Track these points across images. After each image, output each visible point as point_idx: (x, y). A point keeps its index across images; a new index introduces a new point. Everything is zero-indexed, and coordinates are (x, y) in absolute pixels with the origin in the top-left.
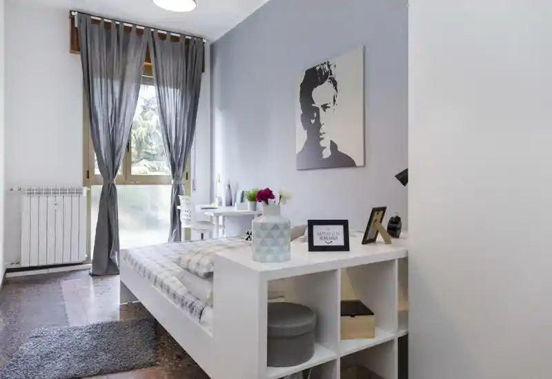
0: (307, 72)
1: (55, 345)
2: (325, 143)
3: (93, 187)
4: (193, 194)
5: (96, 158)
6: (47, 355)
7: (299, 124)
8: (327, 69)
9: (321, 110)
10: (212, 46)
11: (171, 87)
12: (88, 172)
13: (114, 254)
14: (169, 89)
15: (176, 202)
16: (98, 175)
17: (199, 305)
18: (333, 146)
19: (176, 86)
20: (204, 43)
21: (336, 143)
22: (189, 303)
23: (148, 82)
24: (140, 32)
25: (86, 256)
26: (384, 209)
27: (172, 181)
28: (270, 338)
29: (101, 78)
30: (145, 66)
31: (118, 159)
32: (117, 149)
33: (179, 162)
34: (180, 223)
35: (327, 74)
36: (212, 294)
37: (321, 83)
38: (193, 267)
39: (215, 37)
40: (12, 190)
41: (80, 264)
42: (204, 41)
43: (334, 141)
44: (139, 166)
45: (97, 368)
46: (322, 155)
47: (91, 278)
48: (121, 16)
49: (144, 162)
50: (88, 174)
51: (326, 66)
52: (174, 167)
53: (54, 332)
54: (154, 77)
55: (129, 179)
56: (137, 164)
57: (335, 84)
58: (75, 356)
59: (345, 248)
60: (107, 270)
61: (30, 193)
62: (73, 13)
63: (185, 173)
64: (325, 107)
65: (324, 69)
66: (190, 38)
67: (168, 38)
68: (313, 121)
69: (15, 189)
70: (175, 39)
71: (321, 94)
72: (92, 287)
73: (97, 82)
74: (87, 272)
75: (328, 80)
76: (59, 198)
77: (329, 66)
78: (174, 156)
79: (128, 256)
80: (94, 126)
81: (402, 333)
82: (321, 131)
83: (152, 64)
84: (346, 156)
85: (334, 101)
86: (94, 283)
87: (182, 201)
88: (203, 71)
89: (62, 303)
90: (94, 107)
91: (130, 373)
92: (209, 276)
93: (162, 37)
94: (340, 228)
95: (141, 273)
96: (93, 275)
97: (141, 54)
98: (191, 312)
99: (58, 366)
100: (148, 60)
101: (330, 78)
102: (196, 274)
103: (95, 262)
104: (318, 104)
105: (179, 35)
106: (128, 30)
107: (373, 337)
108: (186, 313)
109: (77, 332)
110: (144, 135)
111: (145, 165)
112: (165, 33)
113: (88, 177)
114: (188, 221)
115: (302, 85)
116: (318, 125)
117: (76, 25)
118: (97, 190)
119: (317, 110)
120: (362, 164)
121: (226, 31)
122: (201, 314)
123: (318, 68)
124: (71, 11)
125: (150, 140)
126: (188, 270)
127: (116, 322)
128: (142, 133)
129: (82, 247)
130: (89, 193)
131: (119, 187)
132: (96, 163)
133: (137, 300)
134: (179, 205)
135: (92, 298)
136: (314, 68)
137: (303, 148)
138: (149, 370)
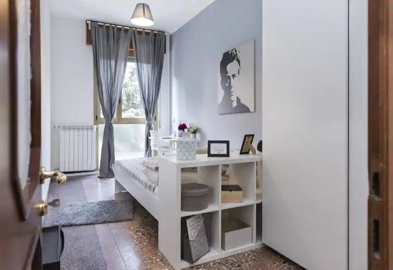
0: (224, 54)
1: (81, 209)
2: (234, 98)
3: (99, 125)
4: (159, 130)
5: (101, 107)
6: (77, 214)
7: (220, 87)
8: (235, 53)
9: (232, 77)
10: (171, 37)
11: (145, 63)
12: (97, 116)
13: (112, 165)
14: (144, 65)
15: (148, 135)
16: (102, 118)
17: (153, 185)
18: (238, 100)
19: (148, 63)
20: (165, 35)
21: (240, 98)
22: (149, 185)
23: (132, 60)
24: (126, 31)
25: (96, 167)
26: (253, 136)
27: (146, 122)
28: (182, 197)
29: (104, 59)
30: (130, 51)
31: (114, 108)
32: (113, 102)
33: (150, 110)
34: (151, 147)
35: (235, 56)
36: (158, 178)
37: (232, 62)
38: (150, 166)
39: (172, 32)
40: (54, 127)
41: (93, 171)
42: (166, 34)
43: (239, 97)
44: (128, 112)
45: (103, 220)
46: (232, 105)
47: (99, 179)
48: (116, 22)
49: (131, 109)
50: (96, 118)
51: (234, 51)
52: (147, 113)
53: (80, 204)
54: (135, 57)
55: (121, 121)
56: (127, 111)
57: (239, 62)
58: (91, 215)
59: (227, 155)
60: (108, 174)
61: (64, 128)
62: (88, 22)
63: (154, 116)
64: (234, 76)
65: (233, 53)
66: (157, 32)
67: (144, 33)
68: (227, 85)
69: (57, 126)
70: (147, 34)
71: (232, 68)
72: (99, 183)
73: (101, 62)
74: (97, 176)
75: (235, 60)
76: (81, 132)
77: (236, 51)
78: (147, 106)
79: (119, 164)
80: (100, 88)
81: (259, 202)
82: (231, 90)
83: (134, 49)
84: (245, 106)
85: (239, 72)
86: (100, 182)
87: (151, 134)
88: (165, 52)
89: (83, 191)
90: (100, 78)
91: (119, 223)
92: (157, 169)
93: (140, 33)
94: (225, 145)
95: (126, 172)
96: (99, 177)
97: (127, 43)
98: (150, 189)
99: (83, 218)
100: (131, 47)
101: (237, 59)
102: (151, 169)
103: (101, 170)
104: (230, 74)
105: (149, 31)
106: (119, 29)
107: (241, 202)
108: (148, 190)
109: (92, 204)
110: (132, 92)
111: (132, 112)
112: (142, 30)
113: (97, 119)
114: (155, 146)
115: (221, 63)
116: (230, 87)
117: (89, 29)
118: (102, 127)
119: (229, 77)
120: (253, 111)
121: (179, 28)
122: (154, 190)
123: (230, 52)
124: (87, 20)
125: (136, 95)
126: (148, 167)
127: (113, 201)
128: (130, 91)
129: (94, 161)
130: (97, 129)
131: (114, 126)
132: (101, 110)
133: (126, 190)
134: (150, 136)
135: (99, 188)
136: (228, 52)
137: (222, 101)
138: (129, 223)
